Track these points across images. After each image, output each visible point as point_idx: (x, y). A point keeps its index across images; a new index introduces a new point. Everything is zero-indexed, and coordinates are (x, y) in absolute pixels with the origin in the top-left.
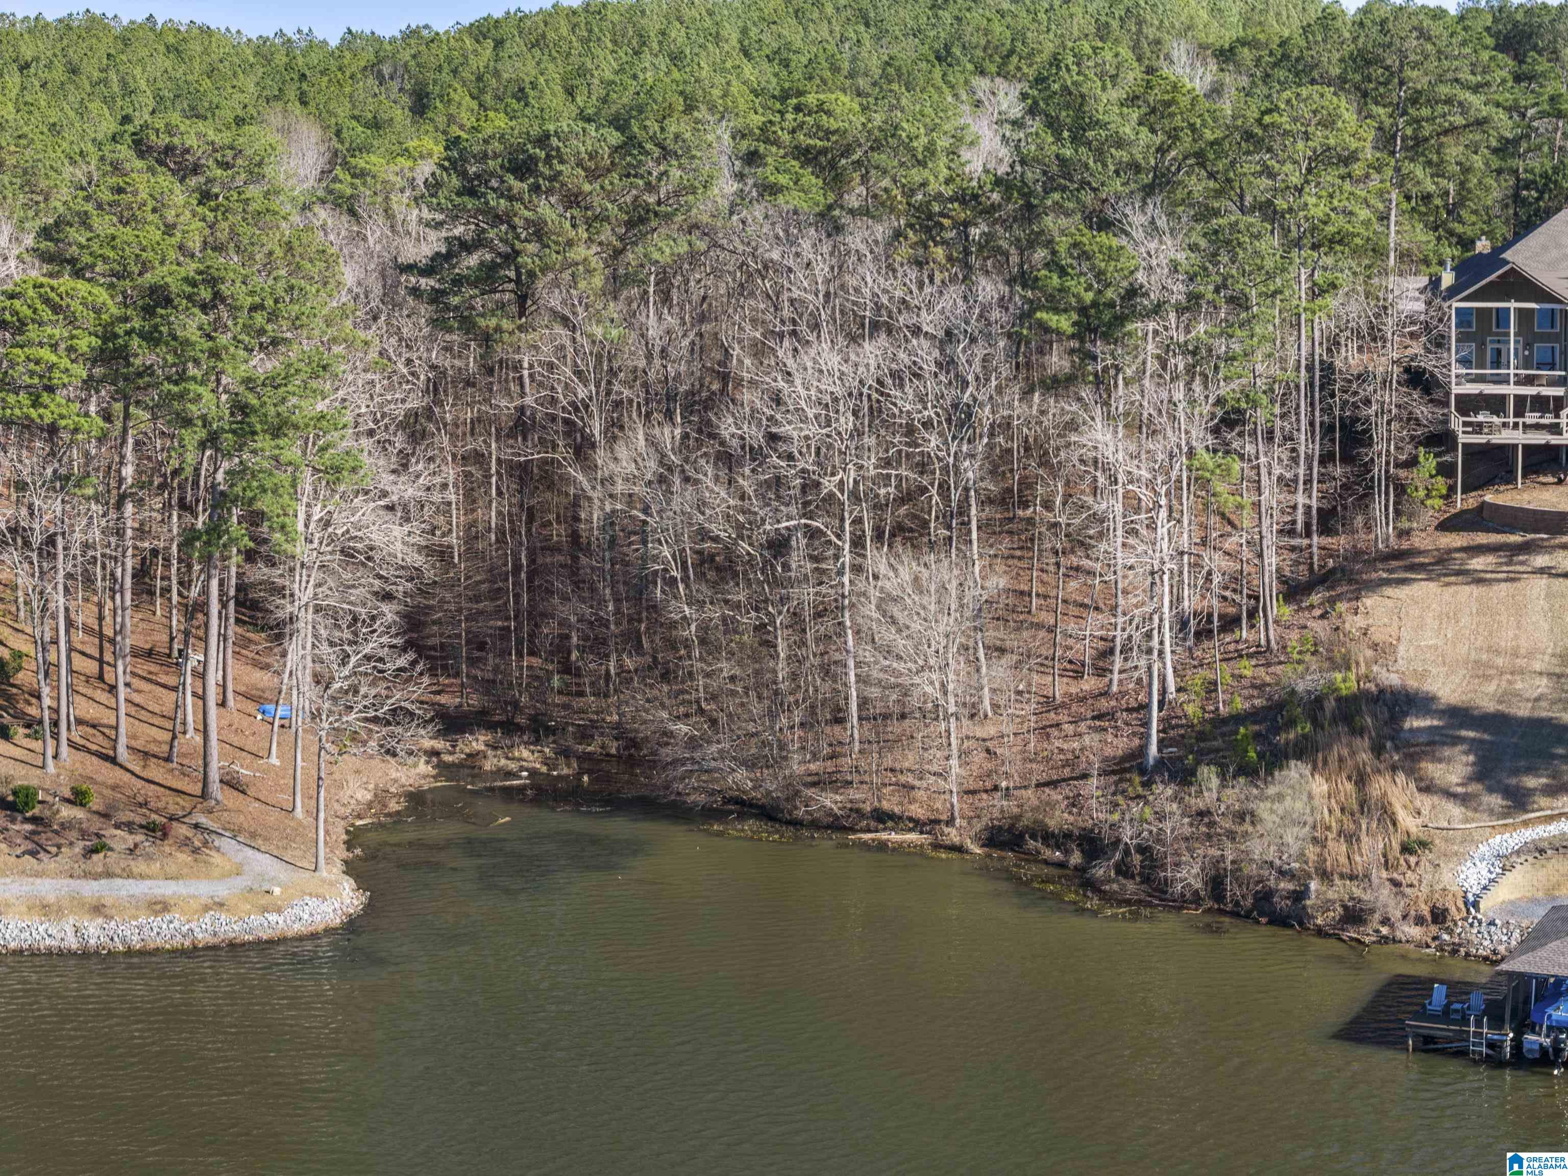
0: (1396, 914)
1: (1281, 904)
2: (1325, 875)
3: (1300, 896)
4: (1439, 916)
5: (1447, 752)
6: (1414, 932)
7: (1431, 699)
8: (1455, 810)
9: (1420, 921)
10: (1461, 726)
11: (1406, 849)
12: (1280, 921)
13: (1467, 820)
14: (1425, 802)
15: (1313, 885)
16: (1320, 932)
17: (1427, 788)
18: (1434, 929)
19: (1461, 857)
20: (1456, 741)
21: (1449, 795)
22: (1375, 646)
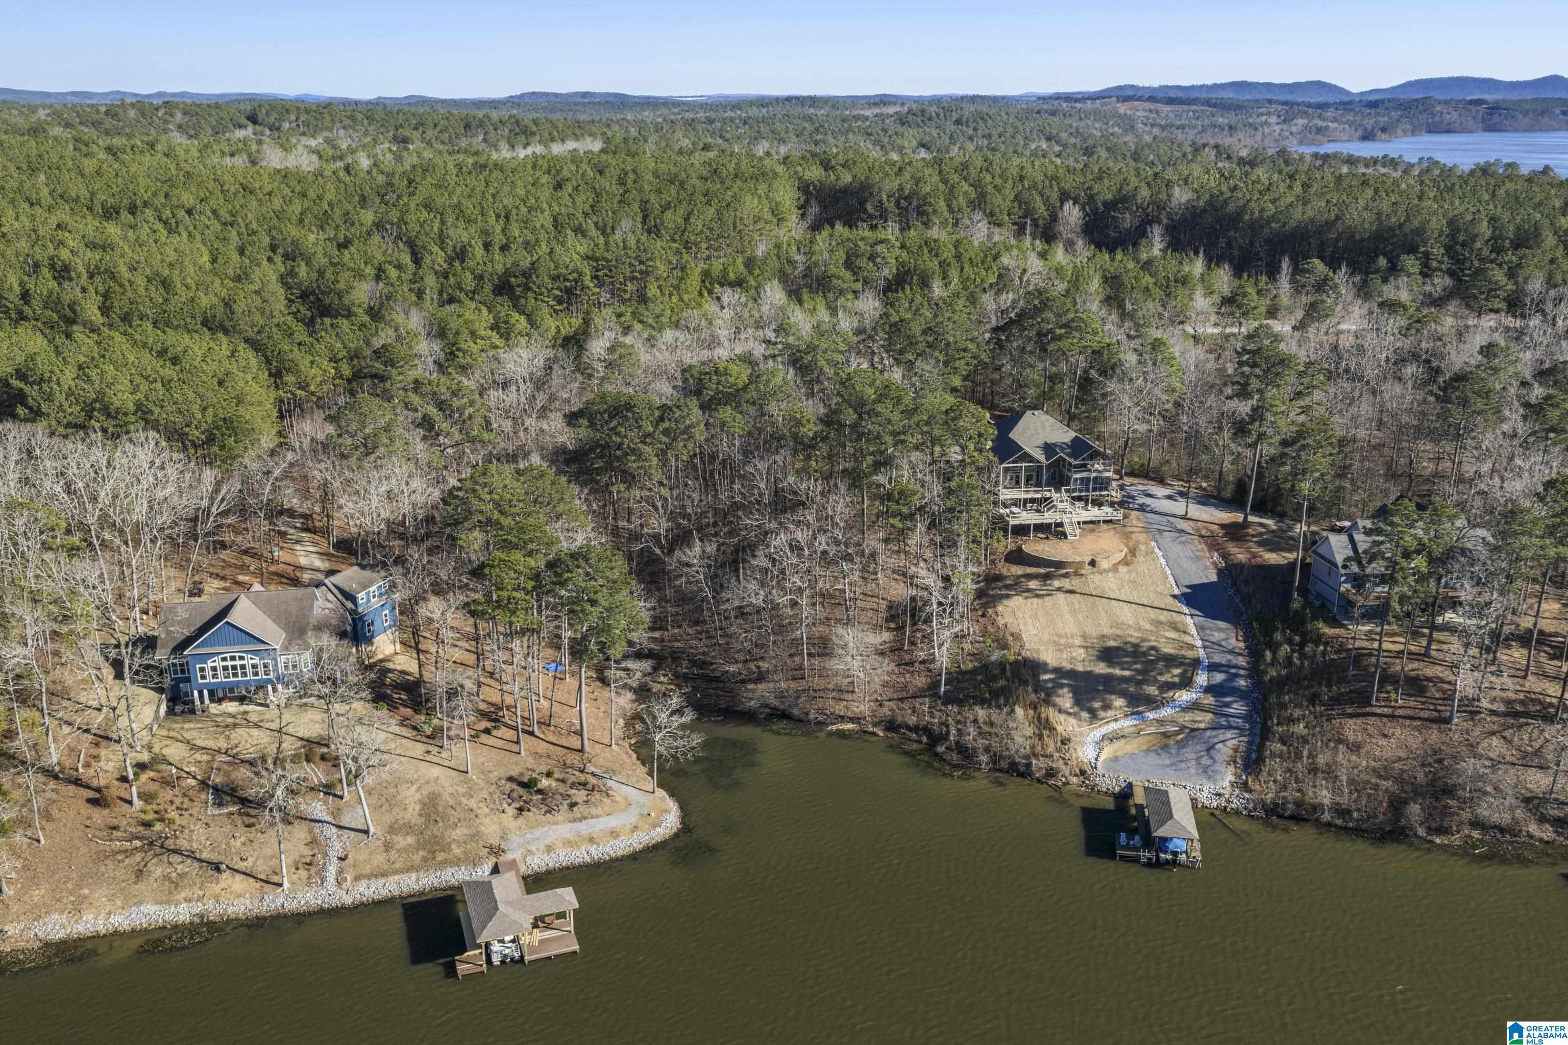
0: (1067, 773)
1: (1022, 769)
2: (1036, 755)
3: (1029, 765)
4: (1083, 772)
5: (1060, 692)
6: (1074, 780)
7: (1046, 664)
8: (1073, 721)
9: (1076, 775)
10: (1061, 678)
11: (1063, 743)
12: (1022, 775)
13: (1079, 726)
14: (1062, 717)
15: (1034, 762)
16: (1038, 780)
17: (1060, 711)
18: (1081, 778)
19: (1083, 744)
20: (1062, 686)
21: (1069, 714)
22: (1012, 635)
